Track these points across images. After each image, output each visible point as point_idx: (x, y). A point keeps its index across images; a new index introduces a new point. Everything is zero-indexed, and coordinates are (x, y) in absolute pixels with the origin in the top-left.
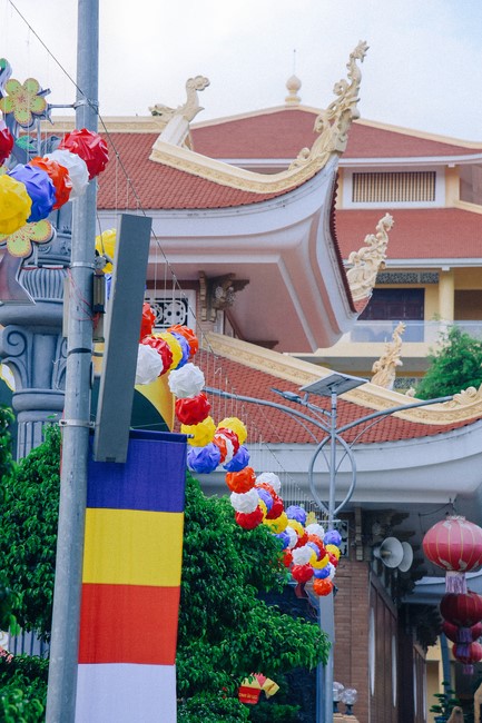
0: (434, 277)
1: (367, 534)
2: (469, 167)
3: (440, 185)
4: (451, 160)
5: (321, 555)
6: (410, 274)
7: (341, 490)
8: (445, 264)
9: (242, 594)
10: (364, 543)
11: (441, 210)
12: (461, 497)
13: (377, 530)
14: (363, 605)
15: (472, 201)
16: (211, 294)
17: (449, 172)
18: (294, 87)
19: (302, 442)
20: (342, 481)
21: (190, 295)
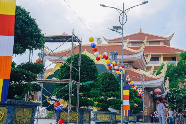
0: (160, 55)
1: (148, 90)
2: (165, 40)
3: (161, 43)
4: (162, 40)
5: (142, 93)
6: (157, 55)
7: (144, 86)
8: (162, 54)
9: (134, 96)
10: (148, 91)
11: (161, 46)
12: (158, 86)
13: (149, 90)
14: (148, 98)
15: (165, 45)
16: (130, 63)
17: (162, 41)
18: (141, 30)
19: (141, 81)
20: (144, 85)
21: (128, 64)
